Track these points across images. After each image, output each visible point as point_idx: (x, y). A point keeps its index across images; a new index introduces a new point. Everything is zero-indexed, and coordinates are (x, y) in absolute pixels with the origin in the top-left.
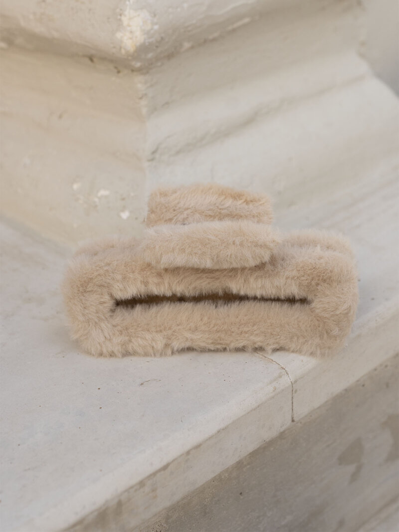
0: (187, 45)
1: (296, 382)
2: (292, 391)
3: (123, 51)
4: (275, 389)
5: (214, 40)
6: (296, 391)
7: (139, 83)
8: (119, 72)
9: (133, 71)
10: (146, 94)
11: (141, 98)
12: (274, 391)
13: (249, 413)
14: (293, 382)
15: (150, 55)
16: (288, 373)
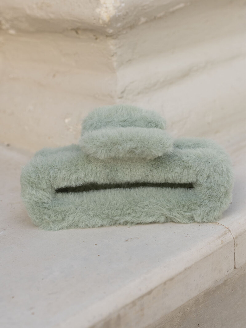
0: (143, 20)
1: (236, 238)
2: (234, 244)
3: (101, 21)
4: (222, 242)
5: (161, 18)
6: (237, 245)
7: (111, 44)
8: (96, 39)
9: (107, 36)
10: (116, 53)
11: (112, 56)
12: (222, 243)
13: (205, 258)
14: (234, 238)
15: (119, 25)
16: (231, 231)
